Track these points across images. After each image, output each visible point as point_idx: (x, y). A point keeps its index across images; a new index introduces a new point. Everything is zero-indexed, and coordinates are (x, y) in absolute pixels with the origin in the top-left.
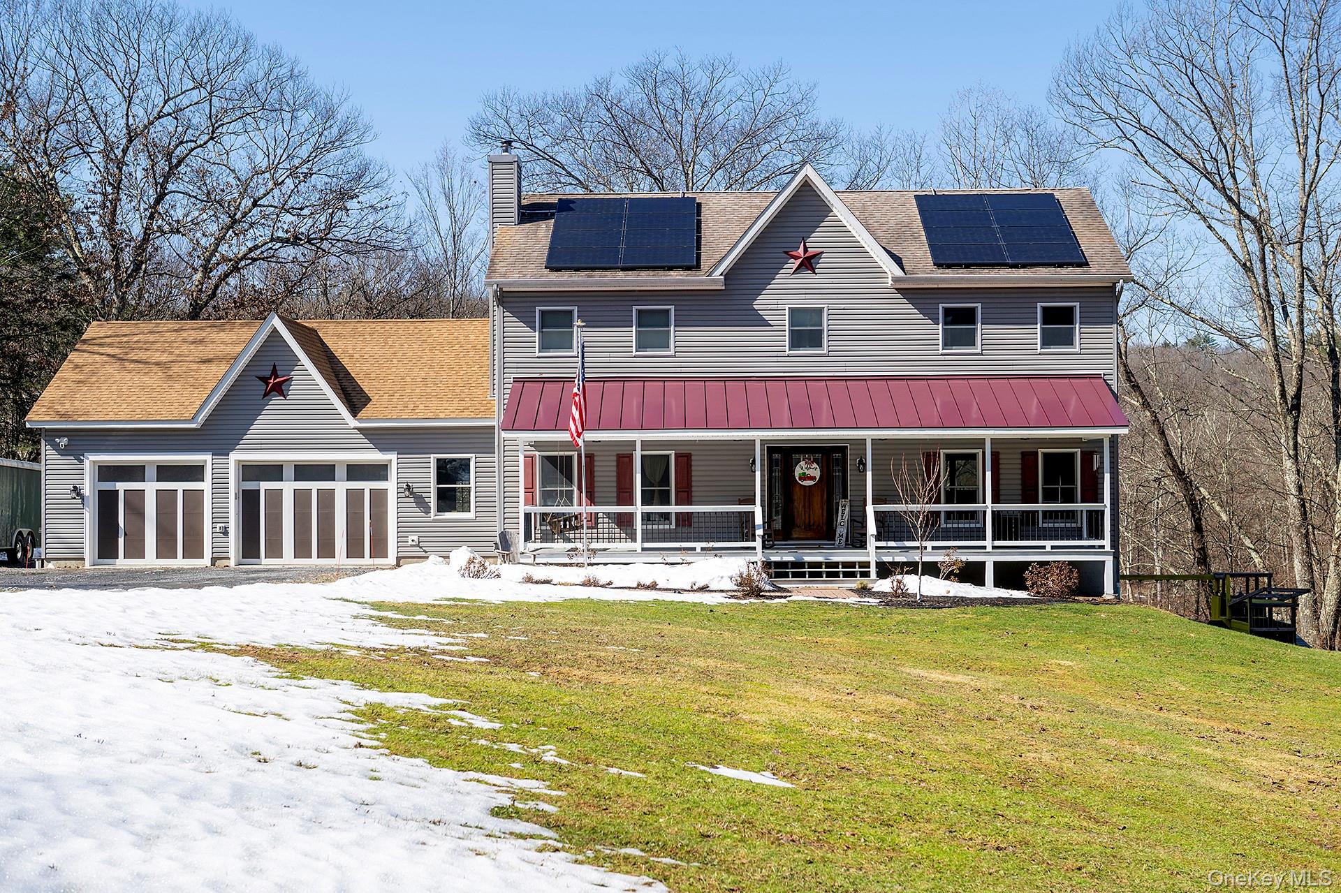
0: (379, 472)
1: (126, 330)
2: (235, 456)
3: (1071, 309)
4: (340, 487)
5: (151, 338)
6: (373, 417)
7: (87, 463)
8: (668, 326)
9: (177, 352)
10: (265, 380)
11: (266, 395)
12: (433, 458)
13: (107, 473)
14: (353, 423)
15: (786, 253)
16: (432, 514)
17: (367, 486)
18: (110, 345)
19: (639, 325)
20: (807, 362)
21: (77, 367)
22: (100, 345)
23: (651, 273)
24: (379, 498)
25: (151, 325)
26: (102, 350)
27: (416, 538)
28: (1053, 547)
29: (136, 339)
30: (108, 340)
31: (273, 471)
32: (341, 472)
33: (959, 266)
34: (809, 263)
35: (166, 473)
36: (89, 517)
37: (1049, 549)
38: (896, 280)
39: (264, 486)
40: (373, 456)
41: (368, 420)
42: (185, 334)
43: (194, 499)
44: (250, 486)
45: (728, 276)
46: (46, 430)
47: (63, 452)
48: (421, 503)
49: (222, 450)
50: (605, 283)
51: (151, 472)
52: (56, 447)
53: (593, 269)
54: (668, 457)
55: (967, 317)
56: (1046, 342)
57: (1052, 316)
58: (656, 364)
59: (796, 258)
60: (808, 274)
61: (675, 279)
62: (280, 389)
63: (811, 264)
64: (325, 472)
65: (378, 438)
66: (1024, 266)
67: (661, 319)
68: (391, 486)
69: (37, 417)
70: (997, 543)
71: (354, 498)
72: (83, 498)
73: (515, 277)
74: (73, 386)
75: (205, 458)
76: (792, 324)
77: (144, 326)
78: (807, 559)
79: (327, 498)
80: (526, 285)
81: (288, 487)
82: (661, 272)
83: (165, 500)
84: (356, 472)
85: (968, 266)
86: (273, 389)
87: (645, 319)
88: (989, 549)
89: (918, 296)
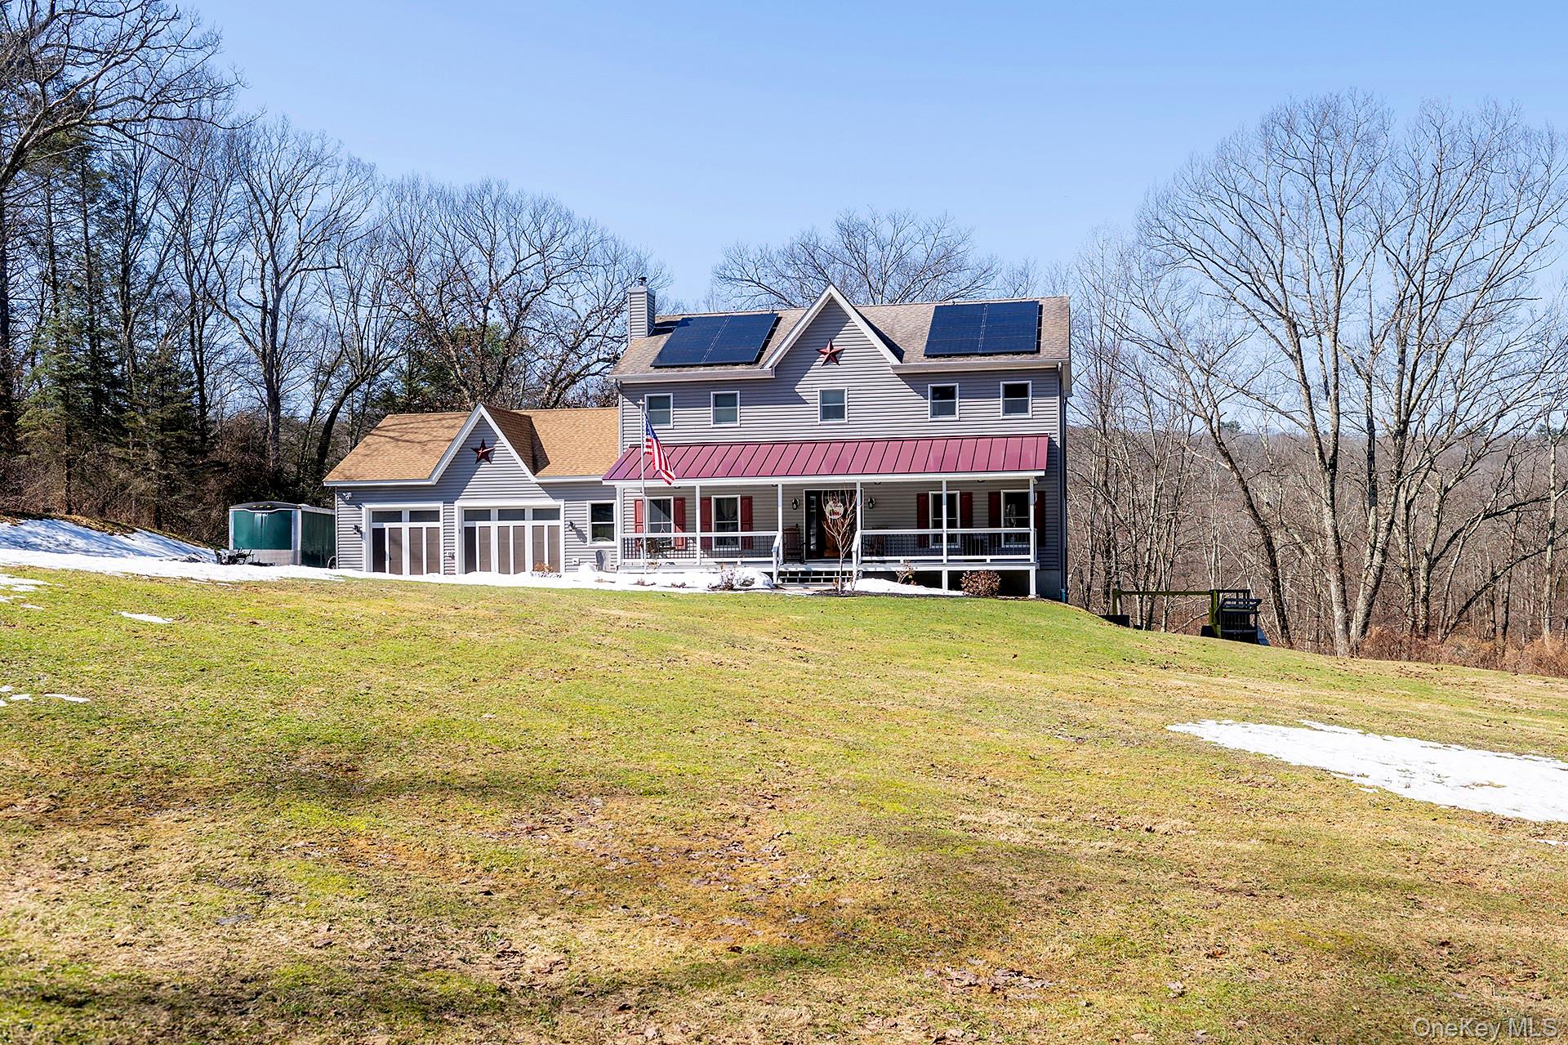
0: (553, 514)
1: (407, 421)
2: (458, 504)
3: (1026, 386)
4: (528, 524)
5: (422, 425)
6: (547, 475)
7: (363, 509)
8: (736, 405)
9: (435, 434)
10: (476, 450)
11: (478, 460)
12: (588, 504)
13: (379, 516)
14: (534, 479)
15: (818, 350)
16: (588, 543)
17: (546, 523)
18: (393, 430)
19: (716, 405)
20: (833, 429)
21: (368, 445)
22: (387, 431)
23: (723, 367)
24: (554, 531)
25: (424, 416)
26: (387, 434)
27: (577, 560)
28: (991, 560)
29: (411, 426)
30: (394, 427)
31: (484, 514)
32: (529, 514)
33: (943, 356)
34: (834, 357)
35: (416, 516)
36: (366, 547)
37: (988, 561)
38: (894, 367)
39: (478, 524)
40: (548, 502)
41: (543, 477)
42: (444, 422)
43: (433, 534)
44: (469, 524)
45: (777, 368)
46: (338, 487)
47: (349, 502)
48: (581, 535)
49: (450, 500)
50: (690, 376)
51: (406, 516)
52: (343, 498)
53: (684, 366)
54: (736, 499)
55: (948, 393)
56: (1007, 411)
57: (1010, 391)
58: (729, 432)
59: (825, 354)
60: (833, 365)
61: (740, 371)
62: (486, 457)
63: (835, 358)
64: (518, 514)
65: (551, 489)
66: (990, 355)
67: (730, 400)
68: (560, 523)
69: (331, 479)
70: (951, 557)
71: (537, 532)
72: (361, 533)
73: (629, 374)
74: (360, 458)
75: (438, 505)
76: (823, 401)
77: (420, 416)
78: (814, 569)
79: (519, 532)
80: (636, 378)
81: (494, 525)
82: (730, 367)
83: (415, 534)
84: (539, 514)
85: (949, 356)
86: (482, 457)
87: (719, 401)
88: (945, 562)
89: (914, 380)
